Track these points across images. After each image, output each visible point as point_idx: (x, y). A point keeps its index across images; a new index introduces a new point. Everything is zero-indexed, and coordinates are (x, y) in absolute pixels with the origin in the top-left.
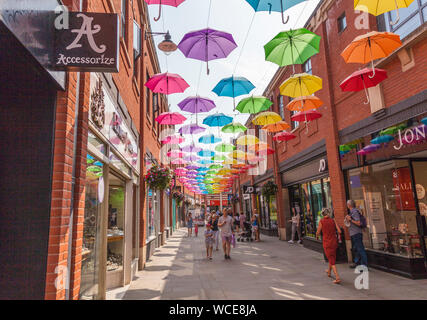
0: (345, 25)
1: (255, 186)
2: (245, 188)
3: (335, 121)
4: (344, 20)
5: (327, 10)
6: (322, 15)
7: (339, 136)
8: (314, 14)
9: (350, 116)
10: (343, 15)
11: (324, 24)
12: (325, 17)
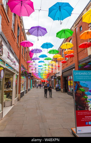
0: (82, 29)
1: (55, 77)
2: (52, 77)
3: (78, 58)
4: (81, 28)
5: (77, 25)
6: (75, 26)
7: (79, 62)
8: (73, 26)
9: (82, 56)
10: (81, 26)
11: (76, 29)
12: (76, 27)
